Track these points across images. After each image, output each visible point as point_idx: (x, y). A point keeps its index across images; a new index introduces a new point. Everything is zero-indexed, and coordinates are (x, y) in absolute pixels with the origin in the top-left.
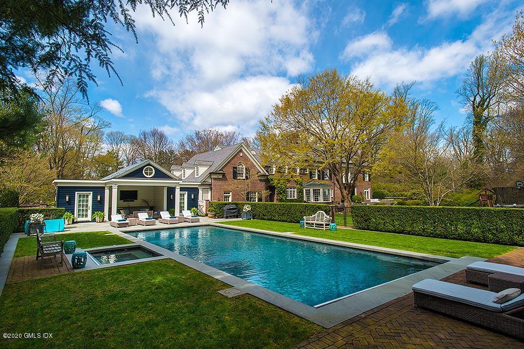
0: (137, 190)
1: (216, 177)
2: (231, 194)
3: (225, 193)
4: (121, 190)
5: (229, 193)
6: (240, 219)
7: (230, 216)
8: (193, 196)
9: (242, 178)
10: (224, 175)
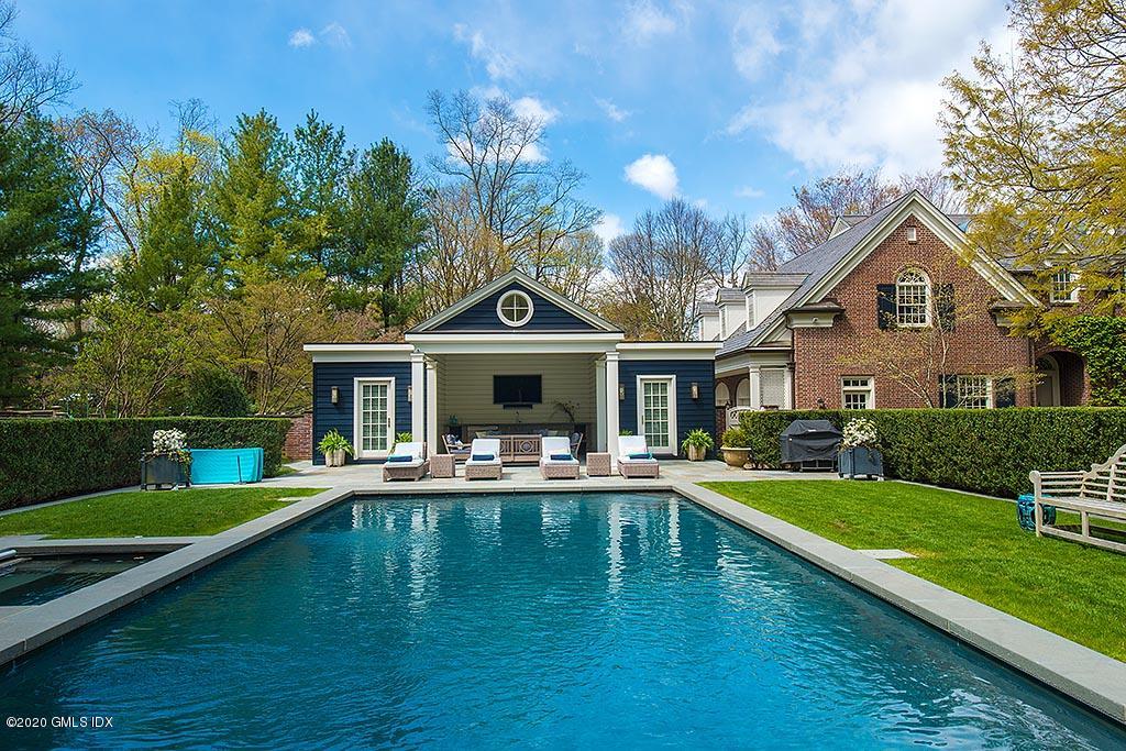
0: (538, 373)
1: (807, 323)
2: (871, 385)
3: (847, 383)
4: (499, 373)
5: (865, 383)
6: (835, 477)
7: (806, 464)
8: (695, 389)
9: (922, 325)
10: (839, 316)
